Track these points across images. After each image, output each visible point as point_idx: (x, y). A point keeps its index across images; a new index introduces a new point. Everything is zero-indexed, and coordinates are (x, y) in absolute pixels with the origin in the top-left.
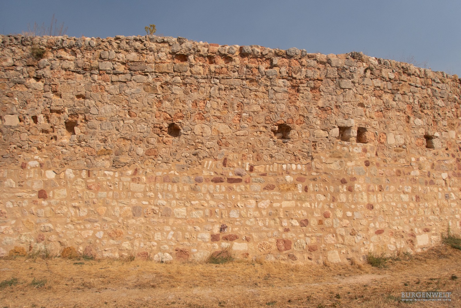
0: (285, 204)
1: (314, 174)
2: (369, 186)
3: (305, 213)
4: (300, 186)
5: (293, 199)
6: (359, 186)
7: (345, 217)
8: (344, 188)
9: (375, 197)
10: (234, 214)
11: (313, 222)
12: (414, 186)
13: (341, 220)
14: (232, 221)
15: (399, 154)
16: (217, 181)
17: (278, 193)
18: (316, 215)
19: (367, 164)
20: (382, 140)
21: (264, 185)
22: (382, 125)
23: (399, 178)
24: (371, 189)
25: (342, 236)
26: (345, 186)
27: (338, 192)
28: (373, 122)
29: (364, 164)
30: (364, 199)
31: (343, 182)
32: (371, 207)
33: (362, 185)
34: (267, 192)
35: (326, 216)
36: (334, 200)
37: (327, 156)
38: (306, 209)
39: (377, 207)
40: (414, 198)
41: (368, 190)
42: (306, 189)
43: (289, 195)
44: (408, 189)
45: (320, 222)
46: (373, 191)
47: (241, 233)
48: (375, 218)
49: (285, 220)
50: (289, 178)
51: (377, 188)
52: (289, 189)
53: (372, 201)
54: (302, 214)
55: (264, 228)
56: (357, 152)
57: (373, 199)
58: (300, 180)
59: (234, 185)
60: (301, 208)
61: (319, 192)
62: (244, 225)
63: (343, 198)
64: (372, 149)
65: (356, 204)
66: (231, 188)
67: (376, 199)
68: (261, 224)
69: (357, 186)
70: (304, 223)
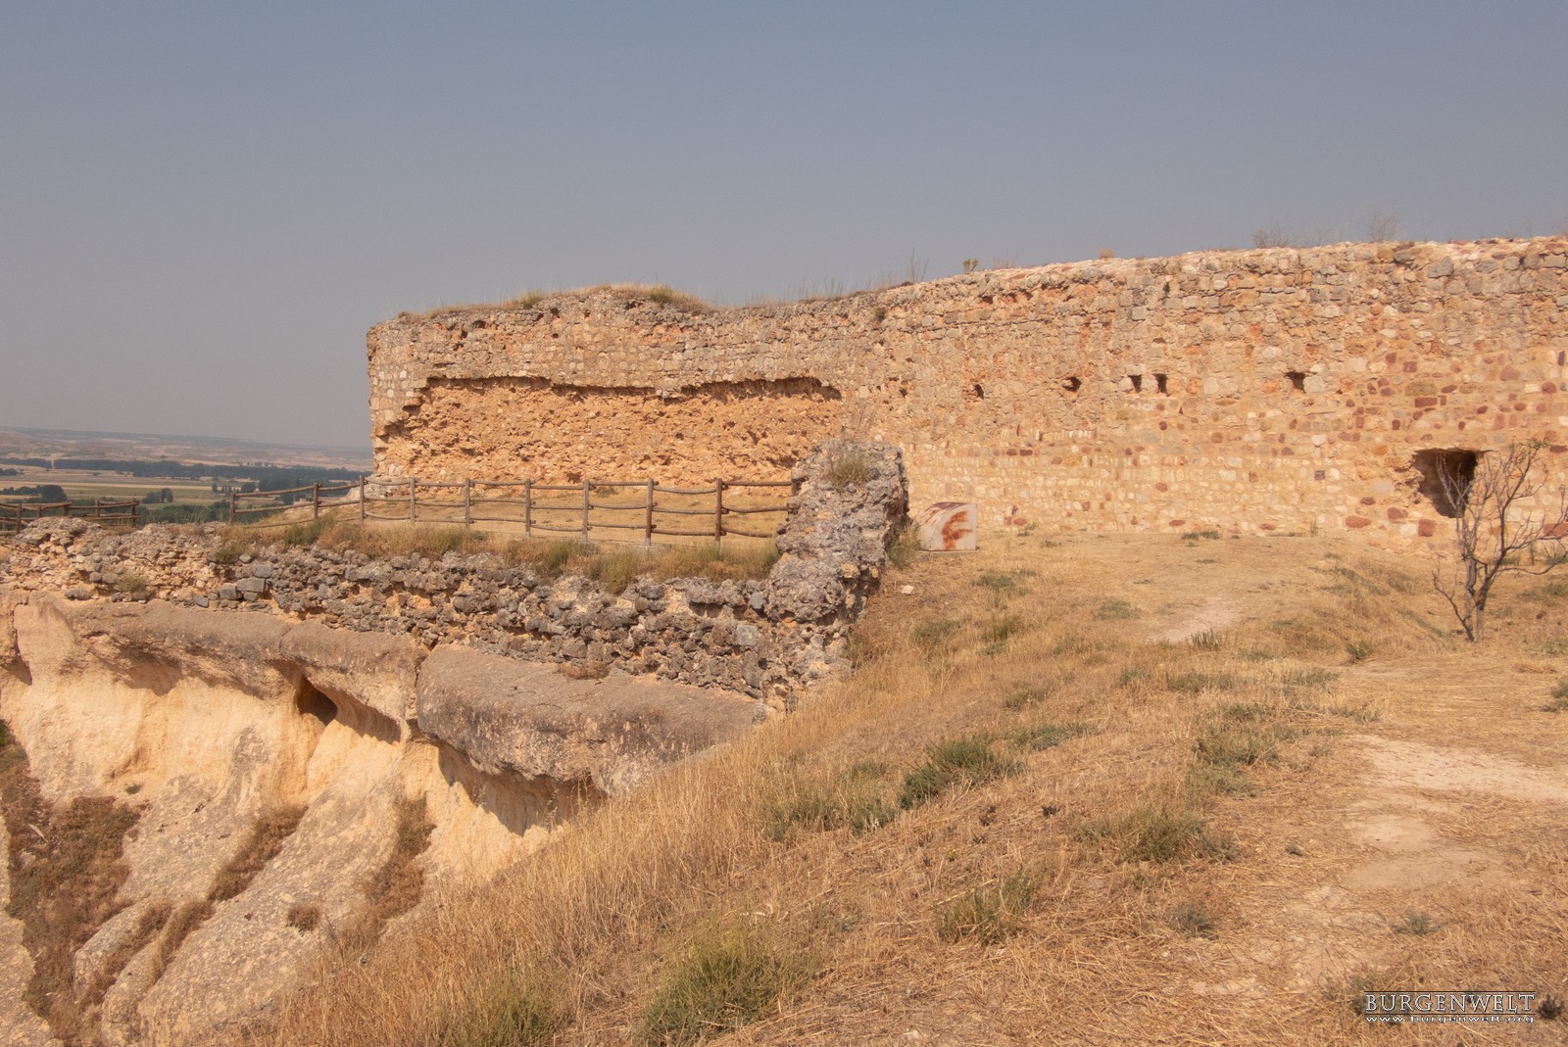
0: (1071, 482)
1: (1100, 442)
2: (1163, 459)
3: (1088, 494)
4: (1085, 458)
5: (1078, 476)
6: (1146, 458)
7: (1127, 500)
8: (1128, 462)
9: (1172, 474)
10: (1024, 494)
11: (1095, 505)
12: (1248, 457)
13: (1122, 503)
14: (1022, 501)
15: (1224, 408)
16: (1011, 453)
17: (1065, 468)
18: (1098, 497)
19: (1163, 426)
20: (1194, 389)
21: (1051, 458)
22: (1196, 366)
23: (1217, 446)
24: (1166, 462)
25: (1123, 525)
26: (1130, 459)
27: (1121, 466)
28: (1180, 363)
29: (1158, 427)
30: (1155, 475)
31: (1128, 453)
32: (1162, 487)
33: (1151, 457)
34: (1054, 467)
35: (1108, 498)
36: (1118, 477)
37: (1114, 417)
38: (1090, 489)
39: (1174, 487)
40: (1245, 475)
41: (1163, 464)
42: (1091, 463)
43: (1074, 470)
44: (1238, 462)
45: (1102, 506)
46: (1169, 465)
47: (1029, 516)
48: (1169, 504)
49: (1068, 502)
50: (1075, 449)
51: (1176, 460)
52: (1074, 463)
53: (1166, 480)
54: (1085, 495)
55: (1049, 512)
56: (1148, 410)
57: (1169, 477)
58: (1086, 451)
59: (1025, 459)
60: (1084, 487)
61: (1104, 466)
62: (1032, 507)
63: (1126, 474)
64: (1174, 404)
65: (1140, 483)
66: (1022, 462)
67: (1174, 478)
68: (1047, 507)
69: (1143, 458)
70: (1086, 506)
